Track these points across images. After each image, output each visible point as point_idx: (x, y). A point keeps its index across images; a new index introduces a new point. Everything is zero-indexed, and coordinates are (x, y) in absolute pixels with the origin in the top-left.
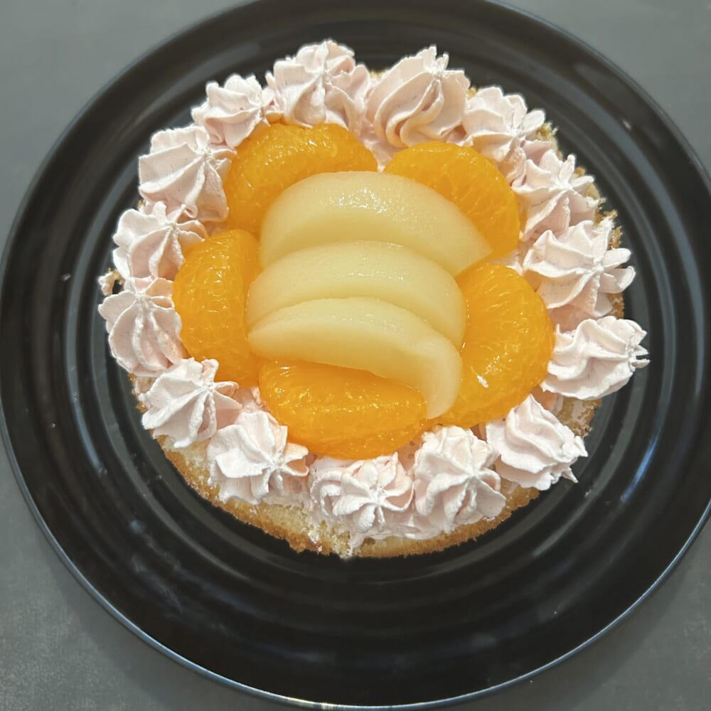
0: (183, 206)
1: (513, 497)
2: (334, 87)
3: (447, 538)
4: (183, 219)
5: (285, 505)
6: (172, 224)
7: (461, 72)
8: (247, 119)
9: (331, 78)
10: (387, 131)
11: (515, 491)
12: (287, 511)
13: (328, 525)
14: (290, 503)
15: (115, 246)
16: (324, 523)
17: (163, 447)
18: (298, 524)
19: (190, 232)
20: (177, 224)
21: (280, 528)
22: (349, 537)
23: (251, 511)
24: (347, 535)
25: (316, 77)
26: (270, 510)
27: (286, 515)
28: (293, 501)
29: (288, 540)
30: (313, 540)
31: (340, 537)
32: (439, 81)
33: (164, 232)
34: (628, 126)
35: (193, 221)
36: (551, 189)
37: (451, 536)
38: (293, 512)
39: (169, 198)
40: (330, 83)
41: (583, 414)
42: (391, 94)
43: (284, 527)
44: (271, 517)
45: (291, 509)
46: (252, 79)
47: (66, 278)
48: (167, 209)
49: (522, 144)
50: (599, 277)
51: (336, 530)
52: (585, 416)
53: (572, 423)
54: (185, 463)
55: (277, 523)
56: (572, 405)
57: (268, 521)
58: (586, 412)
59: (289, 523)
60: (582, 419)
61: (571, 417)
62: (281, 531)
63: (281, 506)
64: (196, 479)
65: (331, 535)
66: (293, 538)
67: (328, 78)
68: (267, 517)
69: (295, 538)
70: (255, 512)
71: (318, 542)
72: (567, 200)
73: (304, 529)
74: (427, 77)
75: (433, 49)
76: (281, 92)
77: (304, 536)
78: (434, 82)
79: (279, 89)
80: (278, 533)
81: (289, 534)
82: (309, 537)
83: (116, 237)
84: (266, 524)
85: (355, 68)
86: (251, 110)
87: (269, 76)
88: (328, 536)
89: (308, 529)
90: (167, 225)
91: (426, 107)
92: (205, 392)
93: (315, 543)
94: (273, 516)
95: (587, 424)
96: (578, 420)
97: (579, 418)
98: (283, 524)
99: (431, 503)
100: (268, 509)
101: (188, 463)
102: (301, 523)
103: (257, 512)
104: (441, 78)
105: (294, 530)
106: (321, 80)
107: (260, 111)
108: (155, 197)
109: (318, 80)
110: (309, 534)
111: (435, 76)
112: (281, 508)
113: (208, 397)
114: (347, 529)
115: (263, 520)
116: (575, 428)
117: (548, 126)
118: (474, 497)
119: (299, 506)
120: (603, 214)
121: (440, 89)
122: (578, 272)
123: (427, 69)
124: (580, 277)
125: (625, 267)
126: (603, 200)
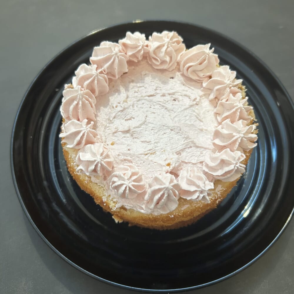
0: (103, 68)
1: (183, 211)
2: (171, 47)
3: (153, 218)
4: (101, 73)
5: (98, 184)
6: (97, 73)
7: (217, 55)
8: (136, 47)
9: (171, 44)
10: (184, 69)
11: (185, 210)
12: (98, 186)
13: (111, 196)
14: (100, 184)
15: (75, 75)
16: (110, 195)
17: (63, 148)
18: (101, 193)
19: (102, 78)
20: (99, 74)
21: (93, 192)
22: (117, 203)
23: (85, 182)
24: (116, 202)
25: (166, 42)
26: (92, 184)
27: (97, 188)
28: (102, 184)
29: (94, 197)
30: (103, 200)
31: (114, 202)
32: (207, 55)
33: (93, 75)
34: (278, 104)
35: (104, 75)
36: (235, 105)
37: (155, 218)
38: (100, 188)
39: (99, 64)
40: (170, 46)
41: (220, 190)
42: (189, 56)
43: (95, 192)
44: (91, 187)
45: (100, 186)
46: (144, 35)
47: (57, 90)
48: (97, 68)
49: (230, 88)
50: (241, 138)
51: (113, 199)
52: (221, 191)
53: (215, 192)
54: (68, 157)
55: (93, 190)
56: (217, 186)
57: (90, 188)
58: (222, 190)
59: (97, 191)
60: (219, 192)
61: (215, 190)
62: (93, 193)
63: (97, 184)
64: (70, 164)
65: (111, 201)
66: (97, 197)
67: (170, 44)
68: (90, 187)
69: (97, 198)
70: (87, 182)
71: (105, 202)
72: (239, 110)
73: (102, 195)
74: (204, 53)
75: (209, 45)
76: (152, 43)
77: (101, 198)
78: (206, 55)
79: (152, 42)
80: (92, 194)
81: (96, 195)
82: (102, 198)
83: (76, 72)
84: (89, 189)
85: (180, 44)
86: (139, 44)
87: (150, 37)
88: (110, 201)
89: (103, 195)
90: (95, 72)
91: (200, 64)
92: (85, 130)
93: (104, 201)
94: (92, 186)
95: (220, 195)
96: (217, 192)
97: (218, 191)
98: (95, 191)
99: (150, 194)
100: (92, 183)
101: (70, 157)
102: (102, 193)
103: (87, 183)
104: (209, 55)
105: (98, 194)
106: (167, 43)
107: (142, 46)
108: (94, 62)
109: (166, 43)
110: (103, 197)
111: (207, 53)
112: (96, 185)
113: (85, 132)
114: (117, 200)
115: (88, 187)
116: (215, 194)
117: (244, 87)
118: (166, 195)
119: (103, 186)
120: (253, 124)
121: (207, 58)
122: (234, 134)
123: (205, 50)
124: (234, 136)
125: (254, 143)
126: (256, 120)
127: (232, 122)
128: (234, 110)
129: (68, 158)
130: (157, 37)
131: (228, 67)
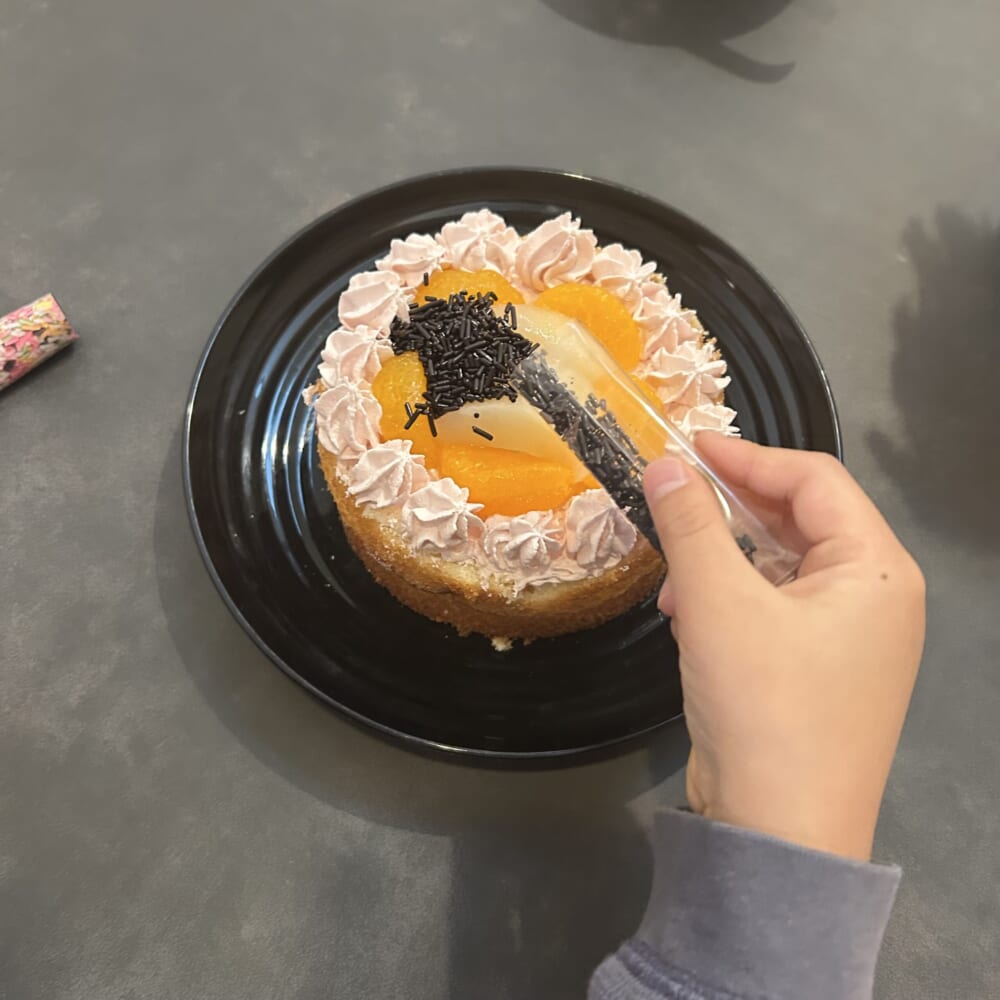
2: (492, 242)
4: (378, 338)
5: (461, 563)
6: (371, 341)
7: (590, 232)
8: (426, 265)
9: (489, 235)
10: (533, 276)
12: (462, 567)
13: (496, 576)
14: (465, 562)
15: (322, 361)
16: (493, 575)
18: (472, 577)
19: (386, 347)
20: (376, 341)
22: (513, 584)
23: (433, 566)
24: (511, 583)
25: (478, 235)
26: (448, 567)
27: (461, 570)
28: (466, 559)
29: (463, 590)
30: (484, 588)
31: (506, 584)
32: (573, 238)
33: (366, 346)
35: (386, 340)
36: (662, 316)
38: (467, 569)
39: (369, 322)
40: (489, 239)
42: (535, 248)
43: (459, 580)
44: (449, 573)
45: (466, 566)
46: (426, 236)
47: (242, 413)
48: (368, 330)
49: (639, 285)
50: (700, 376)
51: (502, 580)
54: (379, 529)
64: (388, 542)
65: (499, 585)
67: (487, 236)
70: (436, 567)
71: (488, 590)
72: (675, 324)
73: (477, 580)
74: (564, 235)
75: (569, 215)
76: (450, 247)
77: (476, 586)
78: (570, 238)
79: (447, 244)
82: (480, 586)
83: (324, 353)
85: (506, 230)
86: (428, 259)
87: (439, 234)
88: (496, 585)
89: (480, 580)
90: (368, 339)
91: (564, 257)
92: (404, 460)
99: (580, 537)
101: (382, 529)
102: (474, 576)
104: (575, 236)
105: (468, 581)
106: (482, 237)
107: (435, 260)
108: (355, 322)
110: (480, 584)
111: (570, 234)
112: (457, 566)
113: (406, 465)
114: (511, 578)
115: (443, 574)
117: (660, 276)
118: (612, 525)
119: (472, 563)
120: (705, 342)
121: (574, 243)
122: (685, 373)
123: (564, 229)
124: (686, 377)
125: (724, 376)
126: (707, 333)
127: (670, 350)
128: (665, 327)
129: (379, 532)
130: (457, 230)
131: (618, 247)
